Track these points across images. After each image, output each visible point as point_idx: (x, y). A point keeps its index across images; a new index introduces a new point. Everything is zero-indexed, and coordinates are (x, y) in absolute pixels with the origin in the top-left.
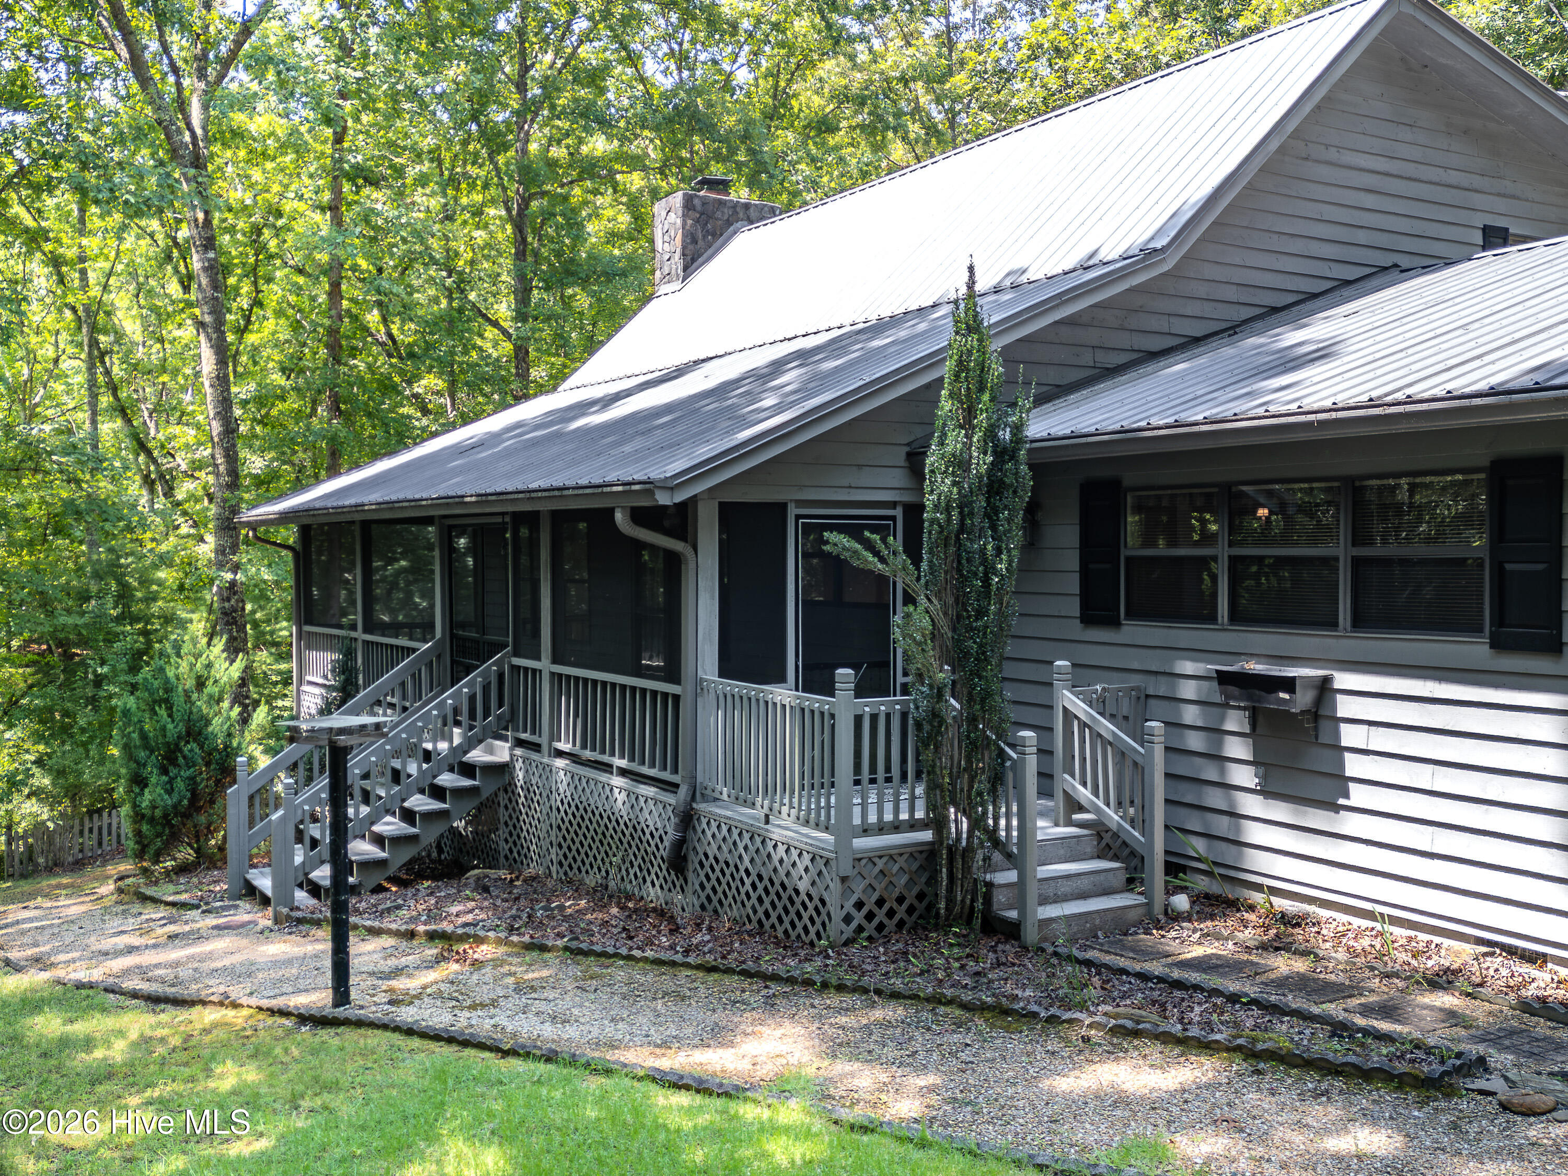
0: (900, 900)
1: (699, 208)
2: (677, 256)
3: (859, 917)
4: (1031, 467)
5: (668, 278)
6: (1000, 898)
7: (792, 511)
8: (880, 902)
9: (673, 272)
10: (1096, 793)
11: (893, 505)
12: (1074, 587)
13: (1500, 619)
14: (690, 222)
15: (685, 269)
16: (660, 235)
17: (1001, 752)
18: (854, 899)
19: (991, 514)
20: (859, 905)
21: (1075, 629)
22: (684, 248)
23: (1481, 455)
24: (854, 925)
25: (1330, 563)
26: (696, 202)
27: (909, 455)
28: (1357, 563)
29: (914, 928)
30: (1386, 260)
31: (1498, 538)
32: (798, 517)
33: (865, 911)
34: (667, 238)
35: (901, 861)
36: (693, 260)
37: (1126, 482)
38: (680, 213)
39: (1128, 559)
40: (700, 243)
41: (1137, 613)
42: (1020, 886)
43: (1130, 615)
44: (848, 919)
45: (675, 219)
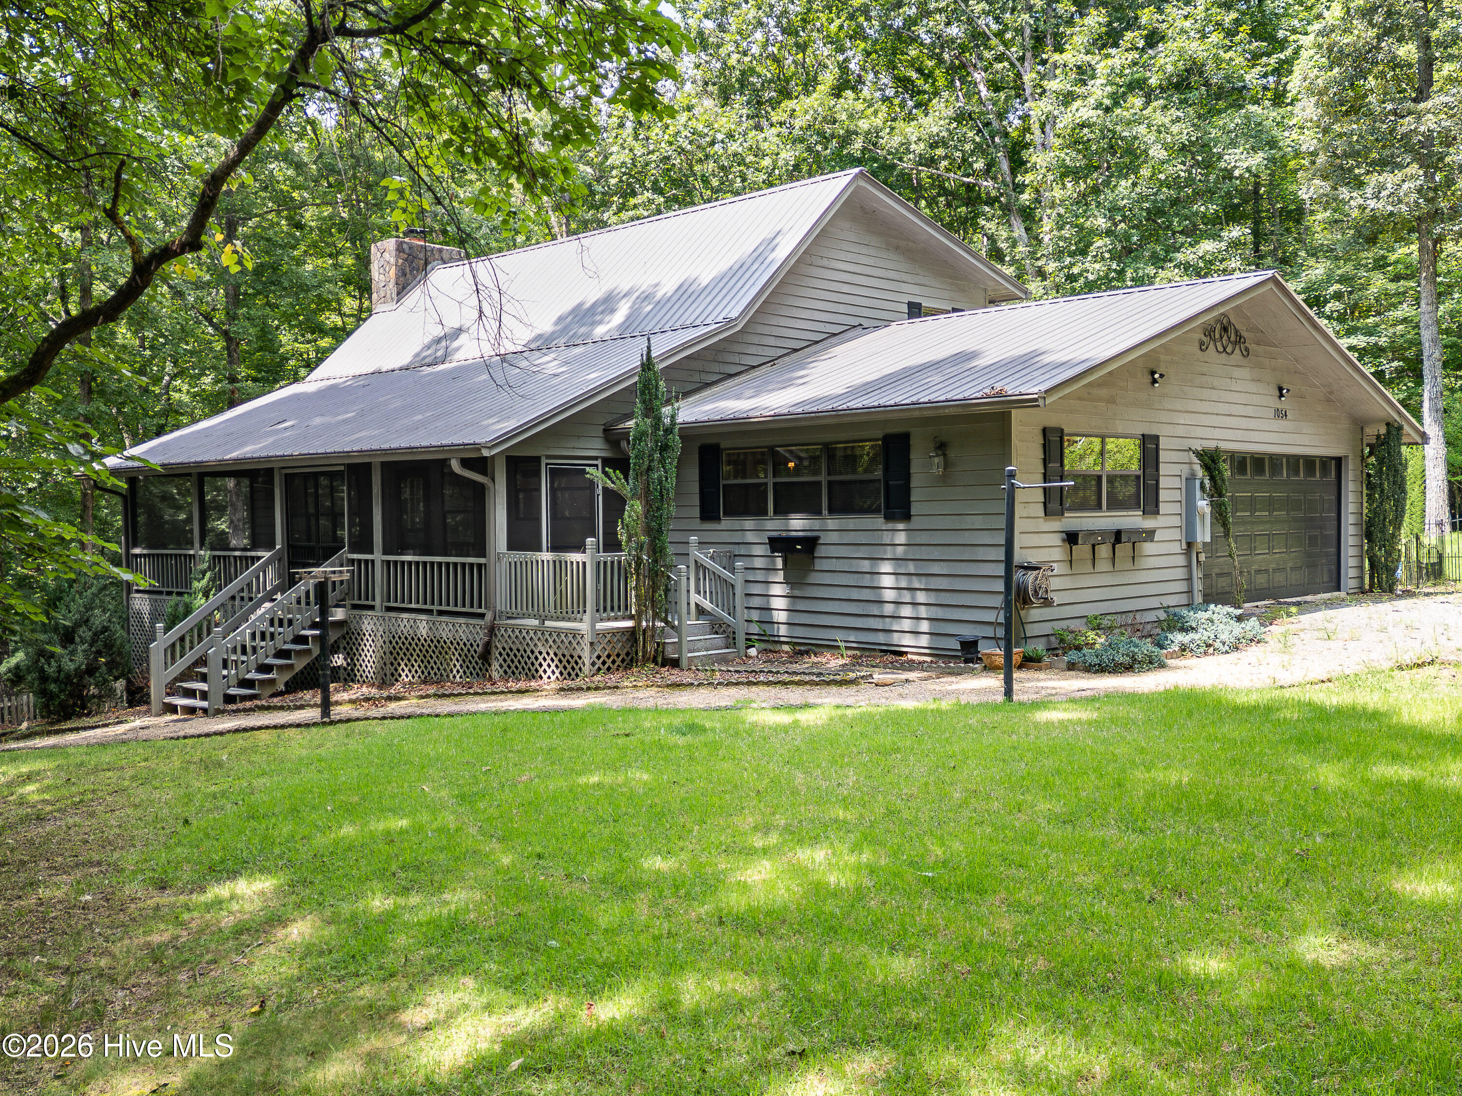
0: (618, 655)
1: (407, 251)
2: (392, 285)
3: (599, 663)
4: (681, 437)
5: (384, 299)
6: (669, 649)
7: (544, 461)
8: (609, 656)
9: (388, 296)
10: (711, 602)
11: (596, 458)
12: (697, 502)
13: (887, 507)
14: (400, 261)
15: (398, 294)
16: (376, 268)
17: (669, 577)
18: (596, 654)
19: (662, 461)
20: (599, 657)
21: (697, 524)
22: (397, 278)
23: (879, 434)
24: (596, 667)
25: (819, 483)
26: (405, 246)
27: (605, 430)
28: (830, 483)
29: (626, 668)
30: (855, 321)
31: (886, 470)
32: (547, 464)
33: (601, 660)
34: (381, 271)
35: (618, 635)
36: (404, 288)
37: (722, 446)
38: (394, 253)
39: (724, 486)
40: (408, 276)
41: (731, 512)
42: (680, 643)
43: (725, 514)
44: (593, 664)
45: (390, 257)
